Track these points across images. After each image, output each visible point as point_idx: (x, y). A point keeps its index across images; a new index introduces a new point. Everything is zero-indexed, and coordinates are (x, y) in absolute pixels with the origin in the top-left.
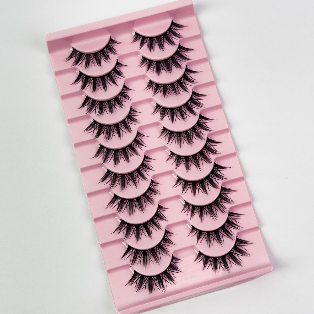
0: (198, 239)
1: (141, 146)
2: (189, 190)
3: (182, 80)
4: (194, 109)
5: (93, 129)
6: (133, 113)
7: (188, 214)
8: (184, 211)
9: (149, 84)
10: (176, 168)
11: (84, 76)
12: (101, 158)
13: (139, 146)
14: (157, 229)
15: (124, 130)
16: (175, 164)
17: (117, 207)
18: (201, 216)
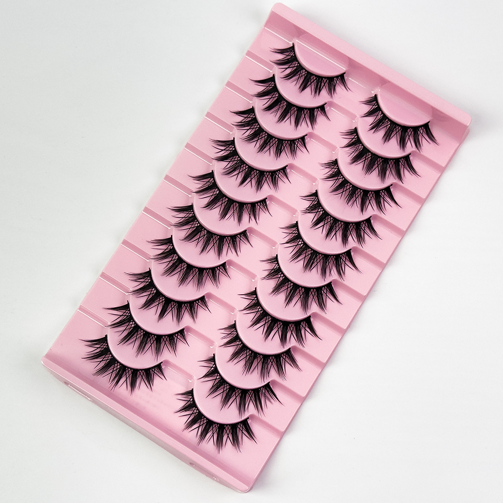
0: (206, 376)
1: (253, 218)
2: (252, 316)
3: (370, 195)
4: (350, 239)
5: (223, 148)
6: (281, 175)
7: (224, 338)
8: (223, 331)
9: (331, 163)
10: (264, 278)
11: (273, 85)
12: (200, 186)
13: (250, 214)
14: (175, 319)
15: (254, 182)
16: (266, 273)
17: (161, 251)
18: (235, 355)
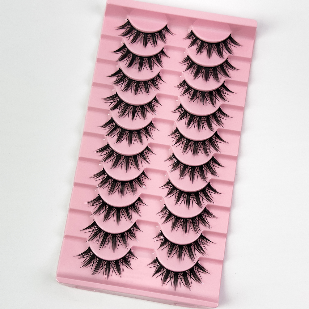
0: (161, 246)
1: (148, 137)
2: (174, 197)
3: (214, 94)
4: (213, 125)
5: (112, 101)
6: (154, 103)
7: (162, 218)
8: (160, 214)
9: (182, 83)
10: (171, 171)
11: (126, 50)
12: (107, 130)
13: (146, 135)
14: (127, 219)
15: (140, 114)
16: (171, 167)
17: (100, 181)
18: (174, 226)
